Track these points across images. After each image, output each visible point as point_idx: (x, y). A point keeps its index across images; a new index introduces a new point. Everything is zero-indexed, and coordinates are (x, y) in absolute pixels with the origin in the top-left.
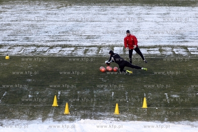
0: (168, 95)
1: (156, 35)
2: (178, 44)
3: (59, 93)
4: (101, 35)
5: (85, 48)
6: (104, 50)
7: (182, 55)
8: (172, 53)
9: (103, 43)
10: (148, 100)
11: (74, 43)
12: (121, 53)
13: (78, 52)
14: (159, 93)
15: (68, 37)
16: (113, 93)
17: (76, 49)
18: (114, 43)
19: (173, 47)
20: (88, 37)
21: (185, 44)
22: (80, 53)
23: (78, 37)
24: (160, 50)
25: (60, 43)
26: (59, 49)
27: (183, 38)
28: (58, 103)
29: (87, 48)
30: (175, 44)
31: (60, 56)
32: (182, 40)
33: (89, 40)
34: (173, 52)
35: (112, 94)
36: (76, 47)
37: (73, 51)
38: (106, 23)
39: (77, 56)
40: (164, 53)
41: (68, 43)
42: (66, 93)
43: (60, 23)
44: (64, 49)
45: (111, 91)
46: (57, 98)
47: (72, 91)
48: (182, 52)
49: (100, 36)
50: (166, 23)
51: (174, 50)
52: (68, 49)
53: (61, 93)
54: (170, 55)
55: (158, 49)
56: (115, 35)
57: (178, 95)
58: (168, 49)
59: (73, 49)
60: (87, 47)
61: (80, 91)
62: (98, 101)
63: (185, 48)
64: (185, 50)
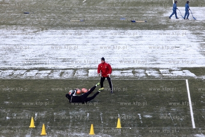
0: (141, 115)
1: (129, 58)
2: (151, 66)
3: (36, 115)
4: (76, 57)
5: (61, 71)
6: (79, 73)
7: (154, 77)
8: (144, 75)
9: (78, 65)
10: (122, 120)
11: (50, 66)
12: (96, 76)
13: (54, 75)
14: (132, 113)
15: (45, 60)
16: (88, 114)
17: (52, 72)
18: (89, 66)
19: (145, 69)
20: (64, 60)
21: (157, 66)
22: (56, 76)
23: (54, 60)
24: (133, 72)
25: (36, 66)
26: (36, 72)
27: (155, 61)
28: (35, 124)
29: (63, 71)
30: (148, 66)
31: (37, 78)
32: (154, 62)
33: (64, 63)
34: (146, 73)
35: (87, 115)
36: (52, 70)
37: (49, 74)
38: (81, 46)
39: (53, 78)
40: (138, 75)
41: (44, 66)
42: (43, 115)
43: (37, 47)
44: (40, 72)
45: (87, 112)
46: (34, 120)
47: (48, 112)
48: (154, 74)
49: (75, 59)
50: (138, 46)
51: (147, 72)
52: (44, 72)
53: (38, 115)
54: (143, 77)
55: (131, 71)
56: (90, 57)
57: (151, 115)
58: (141, 71)
59: (49, 72)
60: (63, 69)
61: (56, 112)
62: (74, 122)
63: (157, 69)
64: (157, 72)
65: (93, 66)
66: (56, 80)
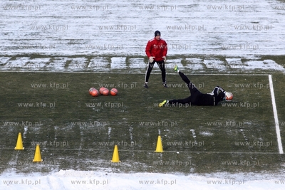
0: (195, 132)
1: (176, 39)
2: (212, 53)
3: (25, 129)
4: (91, 38)
5: (66, 59)
6: (96, 62)
7: (217, 70)
8: (201, 66)
9: (94, 50)
10: (164, 140)
11: (48, 52)
12: (123, 67)
13: (55, 65)
14: (181, 129)
15: (40, 42)
16: (110, 129)
17: (52, 61)
18: (111, 52)
19: (203, 57)
20: (71, 42)
21: (222, 53)
22: (58, 67)
23: (56, 42)
24: (184, 63)
25: (27, 51)
26: (26, 60)
27: (219, 44)
28: (24, 145)
29: (70, 59)
30: (207, 53)
31: (27, 71)
32: (218, 47)
33: (72, 46)
34: (203, 64)
35: (108, 130)
36: (52, 57)
37: (48, 63)
38: (99, 20)
39: (53, 71)
40: (190, 66)
41: (40, 51)
42: (37, 128)
43: (27, 19)
44: (33, 61)
45: (107, 126)
46: (22, 138)
47: (45, 125)
49: (89, 40)
50: (192, 21)
51: (206, 62)
52: (39, 60)
53: (28, 129)
54: (199, 70)
55: (179, 60)
56: (114, 38)
57: (211, 132)
58: (195, 60)
59: (47, 60)
60: (69, 57)
61: (58, 125)
62: (87, 141)
63: (223, 58)
64: (222, 62)
65: (118, 52)
66: (59, 74)
